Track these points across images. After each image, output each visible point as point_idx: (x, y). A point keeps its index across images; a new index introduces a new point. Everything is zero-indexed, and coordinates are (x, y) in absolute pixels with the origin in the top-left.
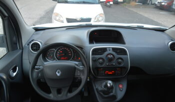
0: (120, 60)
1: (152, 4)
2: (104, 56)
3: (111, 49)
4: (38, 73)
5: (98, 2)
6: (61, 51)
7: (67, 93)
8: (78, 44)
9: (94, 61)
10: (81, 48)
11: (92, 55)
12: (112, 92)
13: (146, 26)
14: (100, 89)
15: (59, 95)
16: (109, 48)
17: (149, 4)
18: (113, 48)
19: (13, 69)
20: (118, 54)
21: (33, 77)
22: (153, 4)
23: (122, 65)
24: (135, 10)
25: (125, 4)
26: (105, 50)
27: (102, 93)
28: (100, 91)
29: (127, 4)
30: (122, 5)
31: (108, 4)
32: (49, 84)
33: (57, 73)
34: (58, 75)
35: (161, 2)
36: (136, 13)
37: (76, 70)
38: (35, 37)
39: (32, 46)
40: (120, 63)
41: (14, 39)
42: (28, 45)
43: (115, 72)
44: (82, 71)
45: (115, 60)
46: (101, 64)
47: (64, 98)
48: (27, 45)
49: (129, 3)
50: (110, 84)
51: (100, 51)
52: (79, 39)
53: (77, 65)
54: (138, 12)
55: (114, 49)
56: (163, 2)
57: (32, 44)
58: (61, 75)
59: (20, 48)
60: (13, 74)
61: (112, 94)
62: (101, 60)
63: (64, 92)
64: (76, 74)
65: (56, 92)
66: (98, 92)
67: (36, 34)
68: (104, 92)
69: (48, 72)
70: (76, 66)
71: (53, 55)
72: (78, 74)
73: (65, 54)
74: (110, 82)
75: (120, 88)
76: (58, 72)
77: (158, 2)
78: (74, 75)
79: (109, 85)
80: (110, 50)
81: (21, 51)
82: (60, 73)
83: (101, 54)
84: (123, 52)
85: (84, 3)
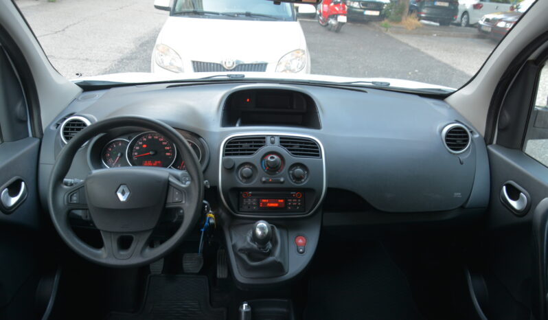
0: (299, 170)
1: (468, 25)
2: (255, 158)
3: (277, 140)
4: (71, 194)
5: (290, 14)
6: (144, 142)
7: (143, 249)
8: (190, 124)
9: (230, 170)
10: (195, 135)
11: (225, 154)
12: (270, 253)
13: (395, 83)
14: (240, 245)
15: (123, 253)
16: (273, 136)
17: (459, 25)
18: (282, 138)
19: (8, 187)
20: (296, 153)
21: (57, 204)
22: (472, 26)
23: (304, 183)
24: (413, 42)
25: (386, 21)
26: (259, 141)
27: (245, 257)
28: (241, 250)
29: (391, 24)
30: (376, 25)
31: (332, 22)
32: (100, 224)
33: (119, 195)
34: (122, 198)
35: (495, 21)
36: (418, 51)
37: (171, 189)
38: (80, 107)
39: (65, 129)
40: (298, 178)
41: (19, 108)
42: (58, 125)
43: (286, 202)
44: (186, 192)
45: (285, 169)
46: (248, 178)
47: (136, 260)
48: (53, 128)
49: (398, 20)
50: (262, 229)
51: (246, 145)
52: (194, 114)
53: (177, 178)
54: (423, 50)
55: (285, 141)
56: (500, 20)
57: (68, 124)
58: (129, 199)
59: (34, 136)
60: (8, 200)
61: (270, 259)
62: (247, 169)
63: (137, 245)
64: (170, 200)
65: (115, 245)
66: (236, 255)
67: (84, 99)
68: (251, 253)
69: (98, 193)
70: (172, 180)
71: (123, 155)
72: (174, 198)
73: (156, 153)
74: (262, 224)
75: (298, 246)
76: (123, 193)
77: (487, 20)
78: (165, 203)
79: (259, 232)
80: (273, 143)
81: (37, 141)
82: (127, 194)
83: (250, 151)
84: (310, 148)
85: (249, 16)
